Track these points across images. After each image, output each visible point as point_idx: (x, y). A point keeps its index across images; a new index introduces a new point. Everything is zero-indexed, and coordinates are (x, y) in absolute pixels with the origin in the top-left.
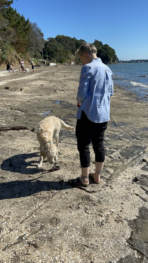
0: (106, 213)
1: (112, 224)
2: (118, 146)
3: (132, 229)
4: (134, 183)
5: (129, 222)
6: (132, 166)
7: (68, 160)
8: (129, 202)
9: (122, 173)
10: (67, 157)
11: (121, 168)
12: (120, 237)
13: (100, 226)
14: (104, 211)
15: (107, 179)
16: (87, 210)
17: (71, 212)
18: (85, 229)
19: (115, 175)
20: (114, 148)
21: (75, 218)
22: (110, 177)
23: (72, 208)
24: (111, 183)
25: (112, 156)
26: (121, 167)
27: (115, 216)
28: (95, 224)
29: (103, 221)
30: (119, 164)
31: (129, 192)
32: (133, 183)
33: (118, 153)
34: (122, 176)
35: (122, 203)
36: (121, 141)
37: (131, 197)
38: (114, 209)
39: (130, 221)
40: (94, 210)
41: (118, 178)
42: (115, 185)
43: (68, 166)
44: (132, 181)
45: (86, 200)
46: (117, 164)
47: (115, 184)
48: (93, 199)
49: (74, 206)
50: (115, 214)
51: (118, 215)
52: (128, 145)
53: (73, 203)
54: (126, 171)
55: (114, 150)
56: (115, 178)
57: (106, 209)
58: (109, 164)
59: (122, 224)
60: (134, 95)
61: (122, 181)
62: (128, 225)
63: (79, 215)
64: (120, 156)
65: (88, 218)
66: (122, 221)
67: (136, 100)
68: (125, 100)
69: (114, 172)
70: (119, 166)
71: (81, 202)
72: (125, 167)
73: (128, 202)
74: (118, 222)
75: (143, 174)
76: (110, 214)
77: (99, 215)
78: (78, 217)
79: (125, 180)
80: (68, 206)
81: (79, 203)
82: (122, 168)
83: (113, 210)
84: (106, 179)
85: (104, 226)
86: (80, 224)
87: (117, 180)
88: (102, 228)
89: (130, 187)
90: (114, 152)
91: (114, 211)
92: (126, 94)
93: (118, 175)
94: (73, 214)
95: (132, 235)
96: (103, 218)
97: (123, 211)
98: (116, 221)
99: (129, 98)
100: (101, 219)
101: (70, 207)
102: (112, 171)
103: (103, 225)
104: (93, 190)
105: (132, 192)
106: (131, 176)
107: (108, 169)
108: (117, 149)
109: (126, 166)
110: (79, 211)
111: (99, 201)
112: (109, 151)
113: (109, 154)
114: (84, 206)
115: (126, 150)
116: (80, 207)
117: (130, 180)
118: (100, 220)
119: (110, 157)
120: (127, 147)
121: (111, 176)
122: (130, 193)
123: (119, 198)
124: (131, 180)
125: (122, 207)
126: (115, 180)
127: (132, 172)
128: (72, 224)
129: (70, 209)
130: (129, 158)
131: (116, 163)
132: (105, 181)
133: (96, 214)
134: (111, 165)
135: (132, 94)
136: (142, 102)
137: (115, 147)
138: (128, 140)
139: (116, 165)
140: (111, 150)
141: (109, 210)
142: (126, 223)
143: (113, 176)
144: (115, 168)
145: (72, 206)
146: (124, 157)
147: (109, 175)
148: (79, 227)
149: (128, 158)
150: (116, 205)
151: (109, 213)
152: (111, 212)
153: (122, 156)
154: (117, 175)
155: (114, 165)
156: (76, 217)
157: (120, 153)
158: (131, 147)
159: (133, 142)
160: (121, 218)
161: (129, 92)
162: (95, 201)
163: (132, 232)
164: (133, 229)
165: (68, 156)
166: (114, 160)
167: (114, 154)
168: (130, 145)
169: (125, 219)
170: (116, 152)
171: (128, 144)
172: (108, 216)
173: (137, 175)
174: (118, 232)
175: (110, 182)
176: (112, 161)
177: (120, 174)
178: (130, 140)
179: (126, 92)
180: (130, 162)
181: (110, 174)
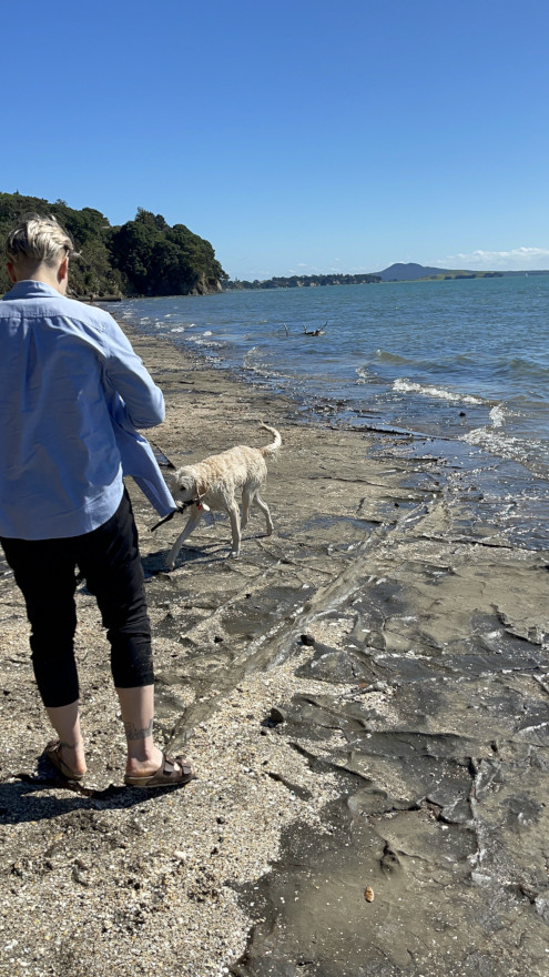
0: (155, 873)
1: (179, 911)
2: (216, 595)
3: (251, 917)
4: (268, 732)
5: (242, 892)
6: (264, 668)
7: (17, 675)
8: (246, 809)
9: (225, 700)
10: (14, 662)
11: (221, 682)
12: (207, 961)
13: (129, 929)
14: (148, 865)
15: (168, 732)
16: (83, 869)
17: (13, 892)
18: (70, 955)
19: (198, 709)
20: (202, 606)
21: (31, 912)
22: (178, 722)
23: (19, 875)
24: (182, 745)
25: (193, 635)
26: (222, 675)
27: (191, 877)
28: (109, 924)
29: (142, 905)
30: (215, 666)
31: (247, 770)
32: (263, 733)
33: (216, 622)
34: (226, 710)
35: (219, 821)
36: (230, 576)
37: (254, 788)
38: (190, 850)
39: (247, 885)
40: (112, 867)
41: (211, 722)
42: (196, 751)
43: (18, 698)
44: (262, 724)
45: (83, 829)
46: (210, 666)
47: (196, 747)
48: (109, 821)
49: (30, 863)
50: (191, 869)
51: (203, 869)
52: (254, 588)
53: (28, 852)
54: (240, 691)
55: (200, 612)
56: (197, 721)
57: (157, 854)
58: (180, 671)
59: (214, 906)
60: (279, 403)
61: (223, 732)
62: (239, 904)
63: (48, 897)
64: (221, 632)
65: (82, 904)
66: (215, 894)
67: (285, 421)
68: (248, 421)
69: (197, 697)
70: (216, 673)
71: (61, 843)
72: (239, 672)
73: (244, 813)
74: (199, 900)
75: (301, 691)
76: (172, 873)
77: (131, 882)
78: (43, 907)
79: (236, 726)
80: (5, 867)
81: (52, 847)
82: (227, 681)
83: (181, 855)
84: (165, 731)
85: (144, 926)
86: (47, 938)
87: (205, 731)
88: (138, 936)
89: (253, 748)
90: (201, 618)
91: (188, 857)
92: (252, 401)
93: (211, 707)
94: (23, 896)
95: (250, 941)
96: (145, 895)
97: (220, 852)
98: (191, 896)
99: (263, 415)
100: (133, 900)
101: (14, 871)
102: (187, 696)
103: (142, 923)
104: (111, 782)
105: (257, 767)
106: (258, 704)
107: (175, 690)
108: (212, 608)
109: (243, 668)
110: (49, 883)
111: (134, 823)
112: (182, 617)
113: (183, 630)
114: (72, 857)
115: (244, 609)
116: (54, 864)
117: (252, 722)
118: (130, 906)
119: (186, 642)
120: (248, 596)
121: (183, 717)
122: (252, 774)
123: (211, 799)
124: (258, 723)
125: (219, 833)
126: (197, 731)
127: (263, 690)
128: (15, 942)
129: (12, 877)
130: (254, 635)
131: (207, 663)
132: (162, 738)
133: (117, 882)
134: (186, 673)
135: (273, 398)
136: (308, 426)
137: (206, 600)
138: (253, 570)
139: (203, 669)
140: (189, 612)
141: (167, 858)
142: (230, 896)
143: (192, 717)
144: (201, 683)
145: (19, 865)
146: (238, 635)
147: (177, 715)
148: (42, 950)
149: (250, 638)
150: (195, 833)
151: (168, 869)
152: (177, 863)
153: (228, 631)
154: (207, 708)
155: (199, 672)
156: (33, 908)
157: (225, 622)
158: (262, 595)
159: (270, 575)
160: (213, 880)
161: (261, 394)
162: (116, 828)
163: (251, 933)
164: (254, 918)
165: (21, 659)
166: (200, 651)
167: (202, 626)
168: (258, 588)
169: (227, 884)
170: (206, 618)
171: (252, 585)
172: (163, 884)
173: (278, 700)
174: (199, 941)
175: (178, 741)
176: (191, 656)
177: (219, 704)
178: (261, 568)
179: (254, 394)
180: (259, 651)
181: (180, 708)
